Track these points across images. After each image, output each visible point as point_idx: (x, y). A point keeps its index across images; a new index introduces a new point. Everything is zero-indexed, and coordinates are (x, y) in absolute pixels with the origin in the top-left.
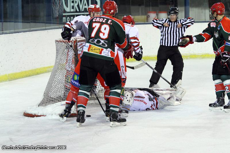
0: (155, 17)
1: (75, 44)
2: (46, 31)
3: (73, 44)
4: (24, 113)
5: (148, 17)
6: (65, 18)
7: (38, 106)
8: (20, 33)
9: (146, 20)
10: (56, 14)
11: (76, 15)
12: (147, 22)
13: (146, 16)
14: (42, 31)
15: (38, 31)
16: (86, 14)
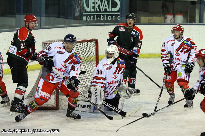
0: (172, 18)
2: (65, 28)
5: (165, 18)
6: (85, 17)
8: (38, 30)
9: (163, 22)
10: (78, 14)
11: (96, 14)
12: (164, 23)
13: (163, 18)
14: (61, 28)
15: (57, 29)
16: (106, 14)
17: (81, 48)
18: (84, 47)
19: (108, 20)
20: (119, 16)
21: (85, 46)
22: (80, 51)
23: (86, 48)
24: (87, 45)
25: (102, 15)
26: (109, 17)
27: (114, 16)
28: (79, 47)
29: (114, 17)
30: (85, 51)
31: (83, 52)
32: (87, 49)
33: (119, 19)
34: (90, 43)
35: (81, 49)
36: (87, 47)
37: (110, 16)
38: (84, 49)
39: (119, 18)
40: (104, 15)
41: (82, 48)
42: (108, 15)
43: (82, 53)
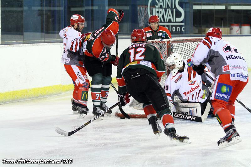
0: (238, 30)
1: (169, 45)
3: (166, 44)
4: (116, 113)
5: (231, 29)
7: (130, 107)
12: (230, 34)
13: (229, 29)
16: (171, 25)
17: (184, 49)
18: (187, 48)
19: (172, 31)
20: (183, 27)
21: (189, 47)
22: (183, 53)
23: (189, 49)
24: (190, 46)
25: (166, 26)
26: (174, 29)
27: (178, 26)
28: (182, 48)
29: (179, 29)
30: (188, 53)
31: (187, 54)
32: (191, 50)
33: (183, 31)
34: (194, 44)
35: (184, 51)
36: (191, 48)
37: (174, 26)
38: (188, 51)
39: (184, 29)
40: (168, 26)
41: (186, 50)
42: (172, 26)
43: (186, 56)
